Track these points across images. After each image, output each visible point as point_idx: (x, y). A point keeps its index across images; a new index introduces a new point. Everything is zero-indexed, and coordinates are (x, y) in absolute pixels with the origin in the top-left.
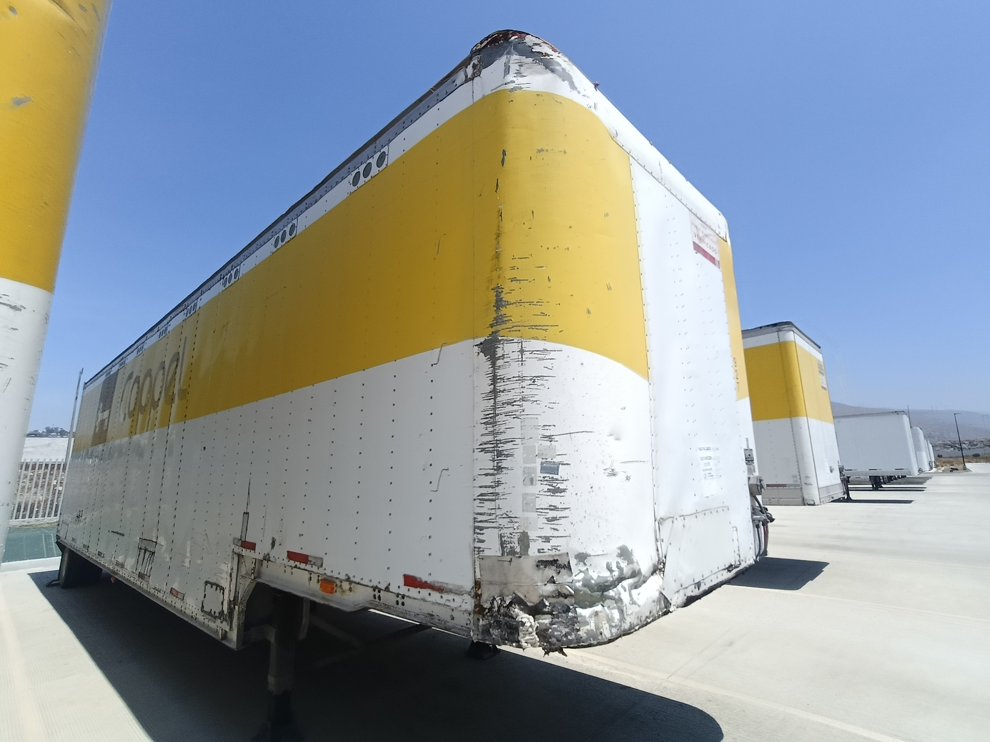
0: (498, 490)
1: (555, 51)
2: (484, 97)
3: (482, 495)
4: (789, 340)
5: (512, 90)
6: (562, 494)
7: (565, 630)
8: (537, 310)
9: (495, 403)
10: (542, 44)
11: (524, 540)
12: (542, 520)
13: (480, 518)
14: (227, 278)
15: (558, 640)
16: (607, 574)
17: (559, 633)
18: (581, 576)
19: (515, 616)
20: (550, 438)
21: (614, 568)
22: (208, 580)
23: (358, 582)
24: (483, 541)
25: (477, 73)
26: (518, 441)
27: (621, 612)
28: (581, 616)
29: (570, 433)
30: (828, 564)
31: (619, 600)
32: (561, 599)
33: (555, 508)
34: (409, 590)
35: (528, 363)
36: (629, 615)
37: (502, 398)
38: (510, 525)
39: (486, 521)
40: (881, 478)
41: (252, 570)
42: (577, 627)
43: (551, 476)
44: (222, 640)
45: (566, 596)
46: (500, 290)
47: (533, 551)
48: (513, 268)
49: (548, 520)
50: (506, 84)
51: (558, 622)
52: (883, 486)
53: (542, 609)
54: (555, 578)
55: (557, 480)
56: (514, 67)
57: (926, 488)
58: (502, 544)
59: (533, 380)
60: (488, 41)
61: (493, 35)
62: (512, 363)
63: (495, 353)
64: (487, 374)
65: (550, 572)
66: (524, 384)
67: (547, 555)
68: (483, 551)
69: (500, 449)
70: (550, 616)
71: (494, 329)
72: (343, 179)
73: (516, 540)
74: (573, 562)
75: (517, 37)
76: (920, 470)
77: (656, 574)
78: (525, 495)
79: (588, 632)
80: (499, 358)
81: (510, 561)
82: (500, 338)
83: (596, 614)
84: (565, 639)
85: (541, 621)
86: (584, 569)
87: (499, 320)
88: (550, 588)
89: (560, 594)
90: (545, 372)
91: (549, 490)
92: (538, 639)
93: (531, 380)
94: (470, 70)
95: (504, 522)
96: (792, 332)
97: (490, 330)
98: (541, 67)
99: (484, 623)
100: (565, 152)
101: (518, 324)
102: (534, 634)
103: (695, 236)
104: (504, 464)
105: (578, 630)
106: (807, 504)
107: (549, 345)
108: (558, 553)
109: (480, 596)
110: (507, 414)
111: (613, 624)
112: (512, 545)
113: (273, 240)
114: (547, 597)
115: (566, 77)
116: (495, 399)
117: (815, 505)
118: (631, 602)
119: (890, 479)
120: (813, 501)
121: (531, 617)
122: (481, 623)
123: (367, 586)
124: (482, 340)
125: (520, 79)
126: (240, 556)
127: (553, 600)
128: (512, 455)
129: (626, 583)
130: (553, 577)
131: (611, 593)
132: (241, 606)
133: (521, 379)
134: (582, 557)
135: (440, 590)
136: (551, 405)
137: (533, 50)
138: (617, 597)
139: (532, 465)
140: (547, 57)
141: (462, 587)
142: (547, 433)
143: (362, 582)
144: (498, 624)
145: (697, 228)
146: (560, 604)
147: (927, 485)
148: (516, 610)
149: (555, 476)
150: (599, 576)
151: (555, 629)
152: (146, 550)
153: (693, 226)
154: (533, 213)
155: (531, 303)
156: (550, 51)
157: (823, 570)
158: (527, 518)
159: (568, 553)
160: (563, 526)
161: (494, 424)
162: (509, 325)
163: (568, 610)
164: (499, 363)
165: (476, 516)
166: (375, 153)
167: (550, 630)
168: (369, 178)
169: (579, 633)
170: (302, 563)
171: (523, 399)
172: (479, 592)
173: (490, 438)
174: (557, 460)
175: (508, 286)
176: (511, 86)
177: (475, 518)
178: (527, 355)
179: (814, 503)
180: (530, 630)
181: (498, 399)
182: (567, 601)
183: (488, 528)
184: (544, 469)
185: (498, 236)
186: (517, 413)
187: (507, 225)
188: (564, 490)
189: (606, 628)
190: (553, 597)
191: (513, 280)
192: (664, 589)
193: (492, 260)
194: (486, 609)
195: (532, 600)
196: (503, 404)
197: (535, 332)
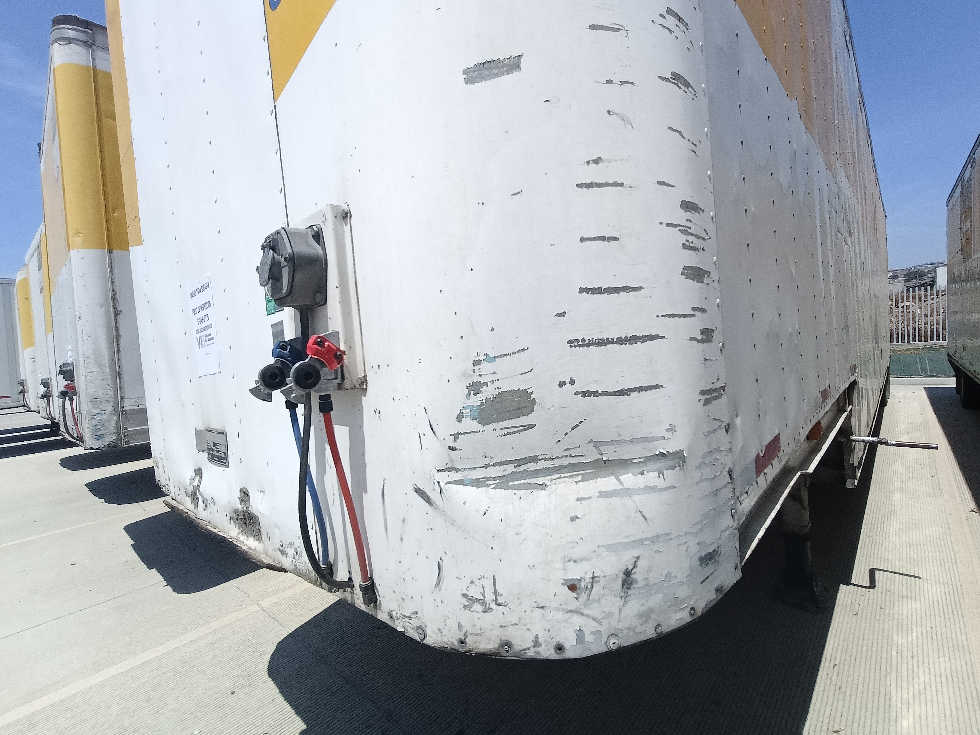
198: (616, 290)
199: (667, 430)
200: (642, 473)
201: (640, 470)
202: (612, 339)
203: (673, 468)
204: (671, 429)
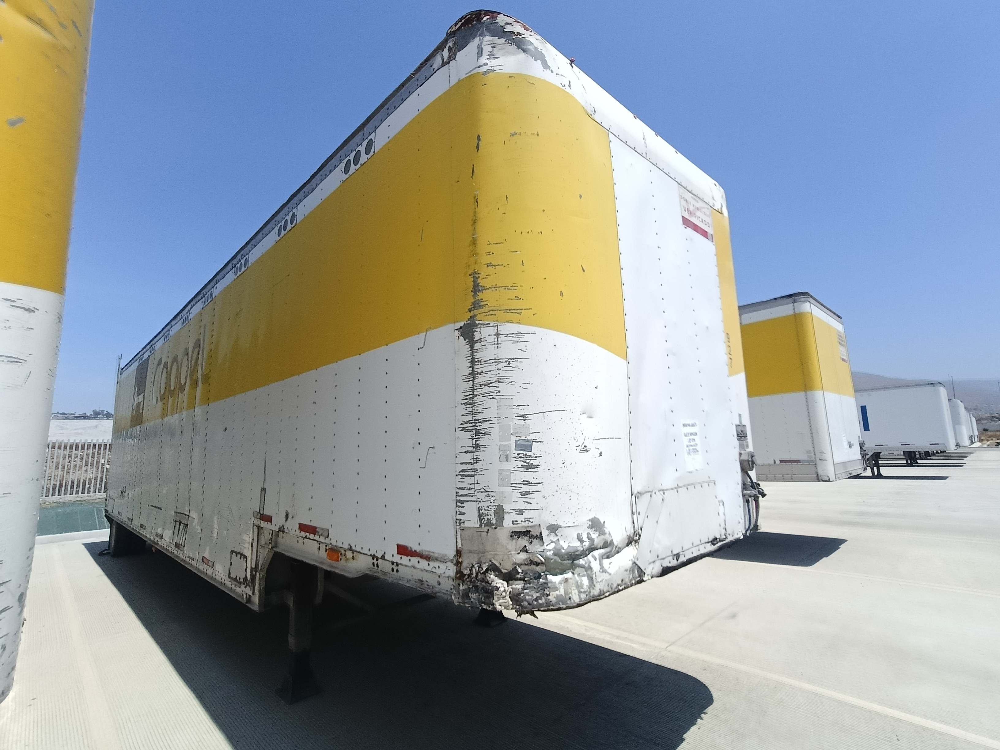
0: (476, 466)
1: (526, 29)
2: (460, 81)
3: (462, 471)
4: (805, 311)
5: (485, 73)
6: (535, 470)
7: (536, 595)
8: (512, 294)
9: (474, 384)
10: (514, 23)
11: (500, 512)
12: (517, 494)
13: (461, 492)
14: (238, 266)
15: (529, 604)
16: (577, 544)
17: (530, 597)
18: (552, 546)
19: (490, 582)
20: (524, 417)
21: (585, 538)
22: (233, 549)
23: (358, 551)
24: (463, 514)
25: (452, 57)
26: (494, 421)
27: (591, 579)
28: (551, 582)
29: (543, 412)
30: (847, 540)
31: (589, 568)
32: (533, 567)
33: (528, 483)
34: (401, 558)
35: (503, 345)
36: (598, 582)
37: (480, 379)
38: (487, 499)
39: (466, 495)
40: (917, 453)
41: (270, 540)
42: (547, 592)
43: (525, 453)
44: (247, 603)
45: (537, 564)
46: (477, 276)
47: (507, 522)
48: (489, 254)
49: (522, 494)
50: (479, 67)
51: (530, 588)
52: (919, 461)
53: (515, 576)
54: (527, 548)
55: (530, 456)
56: (487, 49)
57: (965, 463)
58: (480, 516)
59: (509, 362)
60: (462, 22)
61: (466, 16)
62: (488, 346)
63: (473, 336)
64: (466, 357)
65: (523, 542)
66: (499, 366)
67: (520, 527)
68: (464, 523)
69: (478, 428)
70: (522, 582)
71: (472, 314)
72: (336, 167)
73: (492, 512)
74: (545, 533)
75: (488, 17)
76: (958, 445)
77: (632, 545)
78: (501, 471)
79: (557, 597)
80: (476, 342)
81: (488, 532)
82: (477, 322)
83: (566, 580)
84: (535, 603)
85: (514, 586)
86: (555, 539)
87: (476, 305)
88: (523, 556)
89: (532, 562)
90: (520, 354)
91: (523, 466)
92: (511, 603)
93: (506, 362)
94: (446, 53)
95: (482, 496)
96: (808, 303)
97: (469, 315)
98: (514, 48)
99: (464, 588)
100: (538, 135)
101: (494, 308)
102: (507, 597)
103: (685, 211)
104: (481, 442)
105: (548, 595)
106: (822, 480)
107: (523, 328)
108: (530, 524)
109: (461, 563)
110: (484, 395)
111: (583, 590)
112: (489, 517)
113: (276, 229)
114: (520, 565)
115: (539, 56)
116: (473, 381)
117: (830, 481)
118: (601, 571)
119: (927, 455)
120: (828, 477)
121: (505, 583)
122: (462, 587)
123: (366, 554)
124: (462, 324)
125: (492, 61)
126: (259, 528)
127: (525, 568)
128: (489, 434)
129: (596, 553)
130: (525, 546)
131: (581, 562)
132: (261, 573)
133: (497, 361)
134: (553, 529)
135: (428, 558)
136: (525, 386)
137: (505, 30)
138: (587, 565)
139: (507, 443)
140: (519, 36)
141: (446, 555)
142: (522, 413)
143: (362, 551)
144: (476, 589)
145: (686, 201)
146: (532, 571)
147: (967, 460)
148: (492, 576)
149: (528, 453)
150: (569, 546)
151: (527, 594)
152: (180, 523)
153: (682, 200)
154: (507, 198)
155: (505, 287)
156: (521, 30)
157: (840, 547)
158: (503, 492)
159: (540, 525)
160: (536, 499)
161: (473, 404)
162: (486, 309)
163: (540, 576)
164: (477, 346)
165: (457, 491)
166: (364, 140)
167: (522, 595)
168: (359, 165)
169: (549, 597)
170: (311, 533)
171: (499, 381)
172: (460, 560)
173: (469, 418)
174: (530, 438)
175: (484, 271)
176: (484, 69)
177: (457, 493)
178: (502, 338)
179: (829, 479)
180: (504, 594)
181: (476, 381)
182: (538, 569)
183: (468, 501)
184: (518, 446)
185: (475, 222)
186: (494, 394)
187: (483, 211)
188: (537, 466)
189: (575, 594)
190: (525, 564)
191: (489, 265)
192: (638, 559)
193: (470, 246)
194: (466, 575)
195: (506, 567)
196: (480, 385)
197: (510, 316)
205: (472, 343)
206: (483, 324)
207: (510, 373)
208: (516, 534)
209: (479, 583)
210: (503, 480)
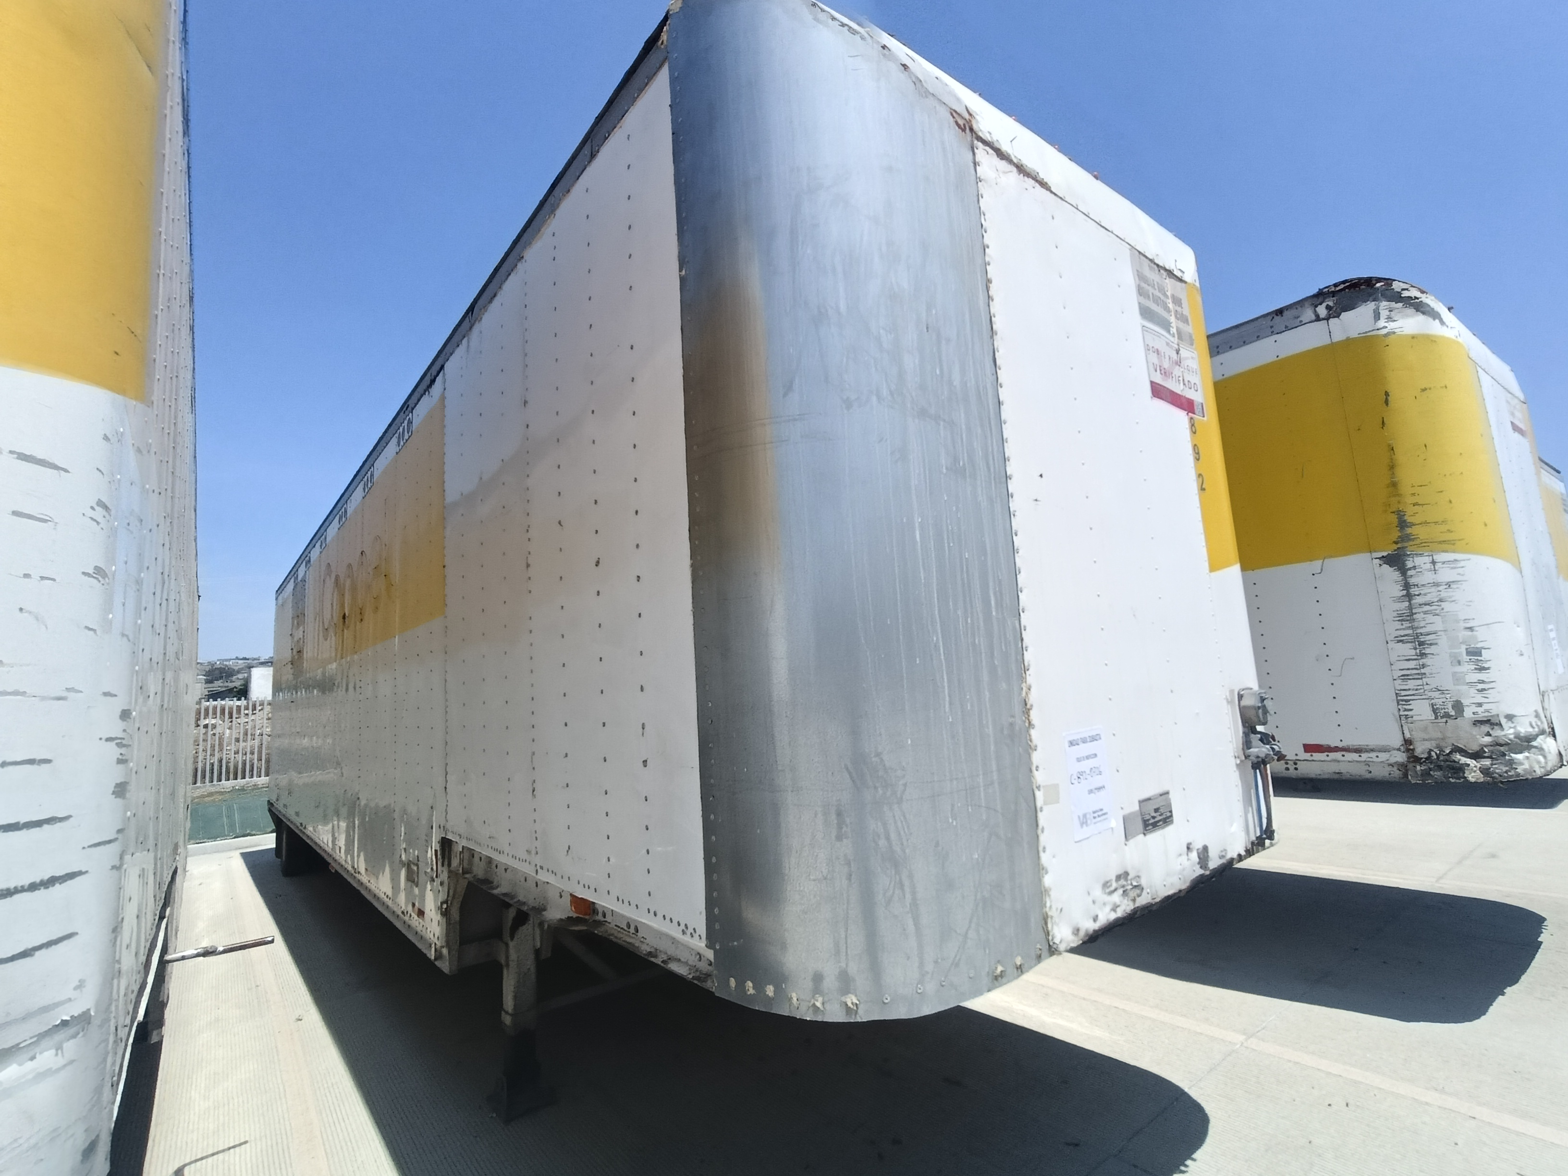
0: (1423, 671)
1: (1423, 293)
3: (1403, 676)
5: (1386, 335)
6: (1487, 671)
7: (1505, 769)
8: (1443, 528)
9: (1410, 604)
11: (1458, 706)
12: (1473, 691)
13: (1403, 693)
15: (1501, 776)
16: (1531, 730)
17: (1500, 771)
18: (1512, 731)
19: (1456, 761)
20: (1471, 629)
21: (1534, 724)
24: (1411, 710)
26: (1440, 633)
27: (1545, 757)
28: (1516, 759)
29: (1488, 624)
31: (1541, 749)
32: (1498, 747)
33: (1483, 682)
34: (1312, 755)
35: (1441, 571)
36: (1550, 759)
37: (1417, 600)
38: (1443, 696)
39: (1413, 695)
42: (1514, 766)
43: (1476, 658)
45: (1501, 745)
46: (1402, 514)
47: (1468, 713)
48: (1413, 494)
49: (1478, 690)
50: (1378, 330)
51: (1498, 763)
53: (1482, 755)
54: (1490, 733)
55: (1481, 660)
56: (1384, 313)
58: (1435, 711)
59: (1449, 585)
62: (1424, 572)
63: (1404, 565)
64: (1397, 582)
65: (1486, 728)
66: (1440, 588)
67: (1481, 717)
68: (1411, 717)
69: (1422, 640)
70: (1490, 759)
71: (1399, 545)
73: (1450, 706)
74: (1503, 721)
75: (1382, 283)
78: (1453, 674)
79: (1525, 770)
80: (1410, 569)
81: (1447, 722)
82: (1408, 553)
83: (1527, 758)
84: (1506, 775)
85: (1482, 763)
86: (1512, 725)
87: (1406, 538)
88: (1487, 739)
89: (1496, 744)
90: (1459, 578)
91: (1476, 669)
92: (1482, 775)
93: (1446, 584)
94: (1322, 310)
95: (1436, 694)
97: (1395, 547)
98: (1411, 310)
99: (1422, 769)
100: (1446, 387)
101: (1426, 540)
102: (1478, 771)
104: (1427, 651)
107: (1458, 556)
108: (1490, 714)
109: (1413, 750)
110: (1425, 613)
111: (1541, 765)
112: (1446, 710)
114: (1486, 746)
116: (1410, 601)
121: (1473, 761)
122: (1418, 768)
124: (1385, 554)
125: (1392, 324)
127: (1492, 748)
128: (1436, 644)
130: (1488, 732)
131: (1534, 743)
133: (1436, 584)
134: (1510, 717)
135: (1357, 751)
136: (1468, 604)
138: (1539, 746)
139: (1459, 650)
141: (1388, 746)
142: (1468, 625)
144: (1440, 768)
146: (1497, 750)
148: (1458, 757)
149: (1479, 658)
150: (1524, 730)
151: (1496, 768)
154: (1426, 446)
155: (1436, 523)
158: (1459, 690)
159: (1498, 715)
160: (1492, 695)
161: (1411, 621)
162: (1418, 542)
163: (1504, 755)
164: (1410, 573)
165: (1397, 692)
167: (1492, 769)
171: (1441, 600)
172: (1411, 747)
173: (1410, 632)
174: (1479, 645)
175: (1410, 510)
176: (1384, 331)
177: (1396, 694)
178: (1438, 566)
180: (1475, 769)
181: (1413, 602)
182: (1502, 749)
183: (1415, 700)
184: (1469, 653)
185: (1392, 467)
186: (1437, 612)
187: (1401, 457)
188: (1488, 668)
190: (1491, 746)
191: (1415, 504)
193: (1389, 488)
194: (1422, 758)
195: (1474, 747)
196: (1420, 605)
197: (1444, 546)
198: (38, 824)
199: (75, 989)
200: (32, 1058)
201: (31, 1054)
202: (22, 887)
203: (74, 1036)
204: (80, 986)
205: (1403, 571)
206: (1416, 554)
207: (1451, 594)
208: (1478, 723)
209: (1442, 763)
210: (1458, 679)
